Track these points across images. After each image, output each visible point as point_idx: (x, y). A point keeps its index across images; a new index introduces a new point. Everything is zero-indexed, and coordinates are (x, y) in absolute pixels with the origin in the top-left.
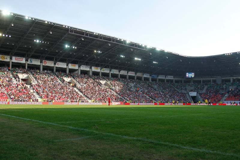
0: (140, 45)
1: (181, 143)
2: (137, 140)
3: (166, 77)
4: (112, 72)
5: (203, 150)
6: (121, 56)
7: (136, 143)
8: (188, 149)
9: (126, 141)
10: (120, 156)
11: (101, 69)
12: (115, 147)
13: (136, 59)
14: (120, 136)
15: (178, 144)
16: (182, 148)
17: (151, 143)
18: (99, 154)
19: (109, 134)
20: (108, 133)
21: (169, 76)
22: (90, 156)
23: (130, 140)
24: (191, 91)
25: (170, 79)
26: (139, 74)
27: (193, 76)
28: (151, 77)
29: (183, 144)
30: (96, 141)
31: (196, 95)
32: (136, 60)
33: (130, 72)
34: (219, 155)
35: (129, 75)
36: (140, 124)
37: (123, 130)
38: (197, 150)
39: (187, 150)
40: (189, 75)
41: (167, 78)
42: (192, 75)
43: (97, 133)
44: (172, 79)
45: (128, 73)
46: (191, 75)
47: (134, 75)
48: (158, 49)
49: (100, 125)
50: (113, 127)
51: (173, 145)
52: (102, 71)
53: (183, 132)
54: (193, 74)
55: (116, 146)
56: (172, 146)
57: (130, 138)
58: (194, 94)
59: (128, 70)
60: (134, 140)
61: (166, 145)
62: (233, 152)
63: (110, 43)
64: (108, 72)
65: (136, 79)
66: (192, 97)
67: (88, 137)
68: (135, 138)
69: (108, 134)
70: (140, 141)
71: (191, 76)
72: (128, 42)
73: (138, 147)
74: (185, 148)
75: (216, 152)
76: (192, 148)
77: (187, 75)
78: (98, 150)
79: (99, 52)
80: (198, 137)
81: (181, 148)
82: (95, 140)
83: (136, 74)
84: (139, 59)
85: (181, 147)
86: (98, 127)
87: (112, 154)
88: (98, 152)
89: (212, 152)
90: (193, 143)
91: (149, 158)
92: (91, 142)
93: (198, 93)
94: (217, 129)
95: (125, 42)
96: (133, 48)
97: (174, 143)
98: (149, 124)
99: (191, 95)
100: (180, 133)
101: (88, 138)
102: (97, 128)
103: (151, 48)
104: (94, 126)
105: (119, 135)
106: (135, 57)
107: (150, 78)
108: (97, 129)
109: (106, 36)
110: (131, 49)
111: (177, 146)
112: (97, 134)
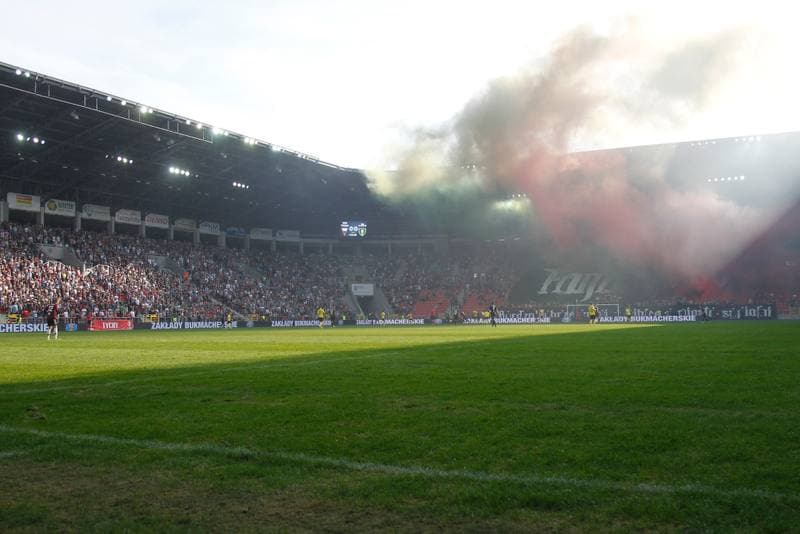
0: (188, 123)
1: (346, 453)
2: (196, 453)
3: (274, 235)
4: (85, 215)
5: (417, 470)
6: (119, 159)
7: (193, 463)
8: (370, 470)
9: (155, 458)
10: (141, 514)
11: (42, 205)
12: (120, 483)
13: (174, 170)
14: (132, 441)
15: (338, 459)
16: (351, 470)
17: (245, 458)
18: (63, 515)
19: (92, 437)
20: (88, 433)
21: (286, 233)
22: (29, 524)
23: (171, 455)
24: (359, 280)
25: (288, 239)
26: (183, 224)
27: (362, 233)
28: (224, 233)
29: (352, 455)
30: (45, 467)
31: (371, 294)
32: (174, 174)
33: (151, 215)
34: (467, 481)
35: (147, 227)
36: (199, 395)
37: (141, 418)
38: (398, 471)
39: (368, 472)
40: (351, 228)
41: (279, 238)
42: (360, 229)
43: (44, 435)
44: (296, 240)
45: (143, 219)
46: (356, 229)
47: (166, 226)
48: (250, 140)
49: (50, 406)
50: (103, 412)
51: (320, 459)
52: (47, 211)
53: (347, 415)
54: (363, 225)
55: (121, 478)
56: (319, 466)
57: (170, 447)
58: (366, 290)
59: (145, 209)
60: (184, 453)
61: (299, 464)
62: (506, 469)
63: (79, 111)
64: (71, 213)
65: (172, 237)
66: (360, 299)
67: (10, 454)
68: (186, 447)
69: (85, 437)
70: (206, 454)
71: (357, 233)
72: (143, 110)
73: (204, 478)
74: (360, 467)
75: (456, 473)
76: (383, 467)
77: (345, 230)
78: (56, 499)
79: (36, 140)
80: (395, 427)
81: (347, 467)
82: (40, 464)
83: (172, 222)
84: (183, 172)
85: (349, 465)
86: (44, 416)
87: (111, 510)
88: (58, 508)
89: (446, 474)
90: (386, 450)
91: (245, 512)
92: (24, 472)
93: (377, 286)
94: (449, 398)
95: (132, 108)
96: (162, 134)
97: (324, 455)
98: (228, 395)
99: (355, 293)
100: (337, 420)
101: (11, 458)
102: (43, 418)
103: (226, 134)
104: (30, 412)
105: (131, 439)
106: (169, 162)
107: (222, 237)
108: (41, 423)
109: (61, 84)
110: (155, 136)
111: (336, 462)
112: (42, 442)
